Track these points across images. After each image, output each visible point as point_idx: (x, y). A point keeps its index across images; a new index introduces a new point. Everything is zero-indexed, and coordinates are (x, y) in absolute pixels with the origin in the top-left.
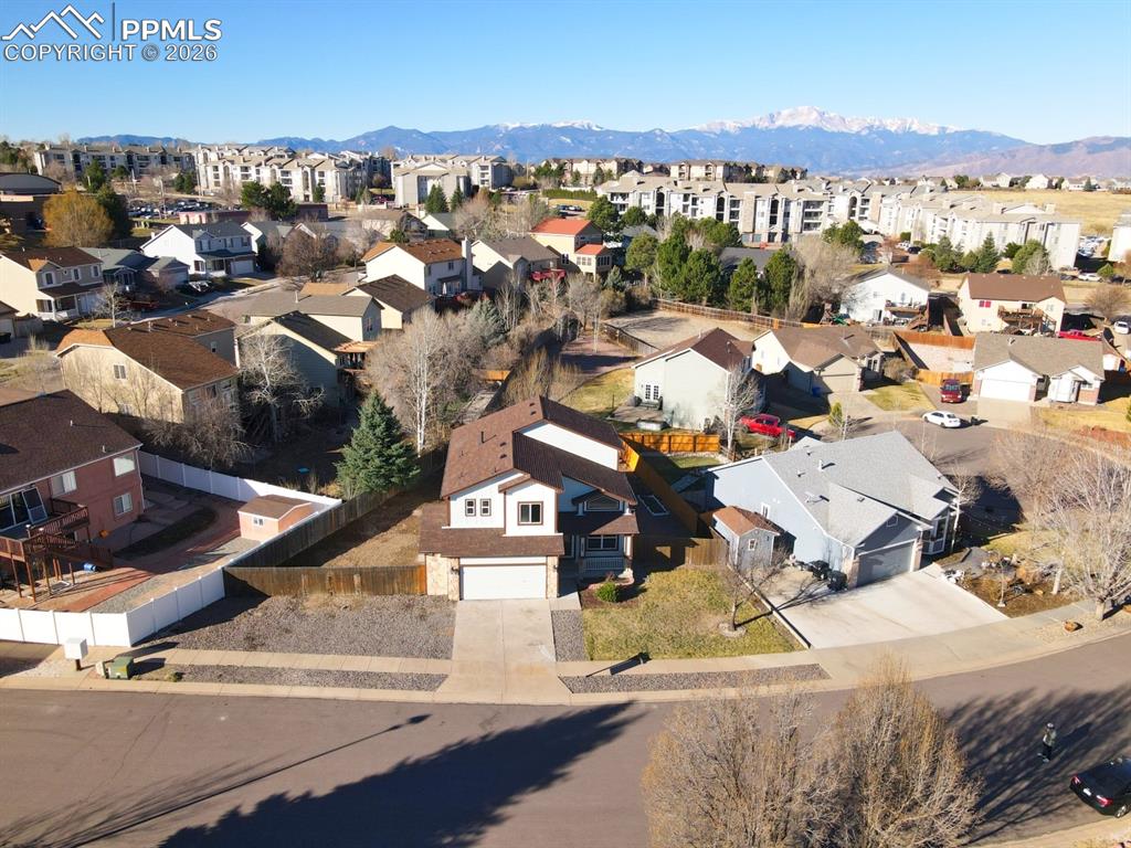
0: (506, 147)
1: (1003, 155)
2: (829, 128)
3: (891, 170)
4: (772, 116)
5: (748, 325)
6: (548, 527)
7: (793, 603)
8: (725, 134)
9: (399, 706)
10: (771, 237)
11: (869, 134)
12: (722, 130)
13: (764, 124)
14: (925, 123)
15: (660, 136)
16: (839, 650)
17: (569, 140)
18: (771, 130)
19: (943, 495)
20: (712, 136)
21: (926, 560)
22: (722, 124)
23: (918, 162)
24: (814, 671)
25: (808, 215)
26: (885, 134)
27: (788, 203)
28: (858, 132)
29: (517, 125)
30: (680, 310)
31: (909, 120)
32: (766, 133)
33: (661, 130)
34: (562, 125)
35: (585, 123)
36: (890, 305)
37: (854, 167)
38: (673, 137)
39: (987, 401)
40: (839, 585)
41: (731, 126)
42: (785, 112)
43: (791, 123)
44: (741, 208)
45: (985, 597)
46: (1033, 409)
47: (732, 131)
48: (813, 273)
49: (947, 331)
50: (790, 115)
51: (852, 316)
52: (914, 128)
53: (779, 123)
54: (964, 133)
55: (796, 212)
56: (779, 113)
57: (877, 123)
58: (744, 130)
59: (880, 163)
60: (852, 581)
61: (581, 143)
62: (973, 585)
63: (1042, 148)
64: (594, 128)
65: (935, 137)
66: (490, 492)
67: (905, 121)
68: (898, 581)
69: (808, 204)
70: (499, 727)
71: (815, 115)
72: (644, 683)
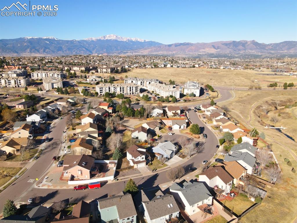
0: (28, 44)
1: (158, 47)
2: (119, 40)
3: (135, 51)
4: (104, 37)
5: (138, 119)
6: (144, 159)
7: (166, 162)
8: (93, 41)
9: (141, 177)
10: (130, 94)
11: (128, 42)
12: (92, 40)
13: (103, 39)
14: (141, 39)
15: (75, 41)
16: (171, 165)
17: (48, 42)
18: (104, 40)
19: (175, 148)
20: (89, 41)
21: (175, 155)
22: (92, 38)
23: (141, 49)
24: (170, 167)
25: (136, 89)
26: (132, 41)
27: (133, 87)
28: (126, 41)
29: (31, 38)
30: (128, 118)
31: (137, 38)
32: (103, 41)
33: (75, 40)
34: (46, 38)
35: (53, 37)
36: (158, 113)
37: (126, 50)
38: (79, 42)
39: (174, 130)
40: (169, 159)
41: (94, 39)
42: (107, 36)
43: (109, 38)
44: (124, 89)
45: (181, 157)
46: (180, 130)
47: (95, 40)
48: (147, 110)
49: (166, 117)
50: (109, 37)
51: (153, 115)
52: (138, 40)
53: (106, 38)
54: (149, 42)
55: (134, 89)
56: (106, 36)
57: (130, 39)
58: (97, 40)
59: (132, 49)
60: (170, 158)
61: (52, 43)
62: (179, 156)
63: (166, 45)
64: (56, 39)
65: (143, 42)
66: (139, 157)
67: (136, 39)
68: (173, 157)
69: (136, 87)
70: (150, 177)
71: (115, 37)
72: (158, 171)
